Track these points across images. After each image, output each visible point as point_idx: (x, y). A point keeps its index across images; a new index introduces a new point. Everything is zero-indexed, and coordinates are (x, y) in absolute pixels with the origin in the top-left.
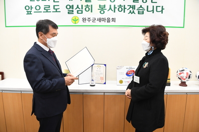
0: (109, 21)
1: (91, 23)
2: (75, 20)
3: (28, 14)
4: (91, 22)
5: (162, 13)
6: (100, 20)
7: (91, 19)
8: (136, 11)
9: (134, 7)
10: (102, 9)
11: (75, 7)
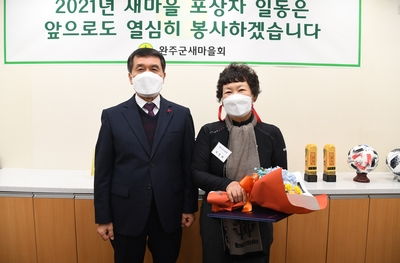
1: (177, 57)
3: (51, 38)
4: (177, 54)
5: (316, 37)
6: (194, 51)
7: (178, 49)
8: (265, 34)
9: (261, 26)
10: (199, 28)
11: (145, 25)
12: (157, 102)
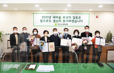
0: (66, 25)
1: (61, 25)
2: (56, 24)
3: (41, 22)
5: (82, 22)
6: (63, 24)
8: (74, 22)
9: (73, 20)
10: (64, 21)
11: (56, 20)
12: (56, 35)
